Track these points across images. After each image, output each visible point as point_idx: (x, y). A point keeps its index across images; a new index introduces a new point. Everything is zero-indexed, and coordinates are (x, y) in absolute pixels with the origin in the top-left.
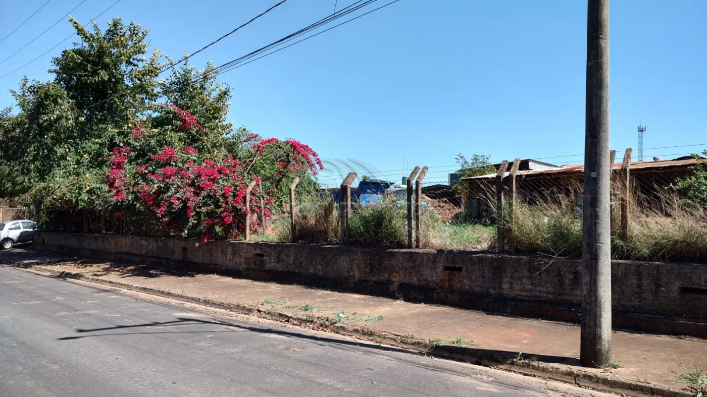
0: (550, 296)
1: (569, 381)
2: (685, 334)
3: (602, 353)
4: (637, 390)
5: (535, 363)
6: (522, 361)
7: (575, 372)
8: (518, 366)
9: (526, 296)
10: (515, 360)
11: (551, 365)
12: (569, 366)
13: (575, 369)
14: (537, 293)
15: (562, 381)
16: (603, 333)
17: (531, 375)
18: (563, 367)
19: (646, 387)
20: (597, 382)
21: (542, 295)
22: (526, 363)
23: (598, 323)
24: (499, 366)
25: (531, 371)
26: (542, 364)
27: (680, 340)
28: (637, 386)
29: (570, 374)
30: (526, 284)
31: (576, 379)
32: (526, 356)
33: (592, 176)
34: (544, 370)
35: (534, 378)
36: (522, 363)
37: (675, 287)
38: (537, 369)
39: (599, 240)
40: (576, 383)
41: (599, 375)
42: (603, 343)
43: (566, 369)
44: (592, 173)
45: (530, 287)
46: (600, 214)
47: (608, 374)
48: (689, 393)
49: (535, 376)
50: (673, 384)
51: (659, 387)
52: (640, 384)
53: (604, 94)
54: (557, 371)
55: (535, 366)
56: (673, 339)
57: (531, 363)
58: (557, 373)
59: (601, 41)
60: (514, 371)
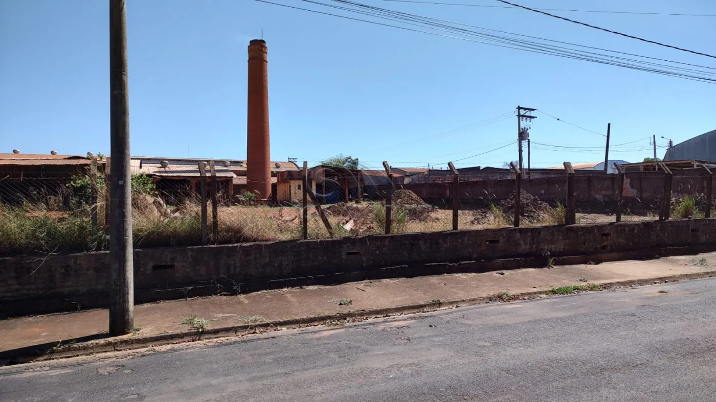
0: (40, 292)
1: (109, 350)
2: (159, 300)
3: (129, 322)
4: (162, 339)
5: (75, 345)
6: (62, 347)
7: (113, 341)
8: (59, 352)
9: (13, 296)
10: (55, 348)
11: (90, 342)
12: (105, 339)
13: (111, 339)
14: (25, 292)
15: (103, 352)
16: (129, 306)
17: (74, 356)
18: (102, 341)
19: (167, 335)
20: (132, 343)
21: (31, 292)
22: (66, 348)
23: (126, 299)
24: (38, 359)
25: (73, 353)
26: (82, 344)
27: (158, 304)
28: (161, 337)
29: (109, 344)
30: (11, 285)
31: (114, 346)
32: (64, 343)
33: (120, 184)
34: (85, 348)
35: (78, 357)
36: (63, 348)
37: (150, 267)
38: (79, 349)
39: (126, 234)
40: (115, 350)
41: (132, 338)
42: (130, 314)
43: (105, 342)
44: (120, 182)
45: (17, 286)
46: (126, 214)
47: (137, 335)
48: (193, 331)
49: (77, 356)
50: (181, 329)
51: (175, 333)
52: (163, 335)
53: (127, 120)
54: (98, 345)
55: (76, 347)
56: (153, 305)
57: (71, 346)
58: (98, 346)
59: (123, 76)
60: (56, 358)
